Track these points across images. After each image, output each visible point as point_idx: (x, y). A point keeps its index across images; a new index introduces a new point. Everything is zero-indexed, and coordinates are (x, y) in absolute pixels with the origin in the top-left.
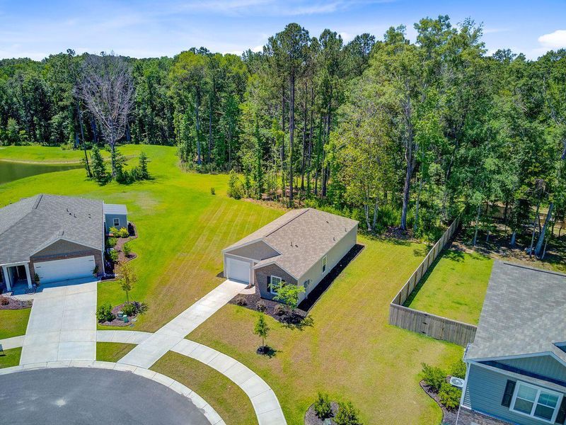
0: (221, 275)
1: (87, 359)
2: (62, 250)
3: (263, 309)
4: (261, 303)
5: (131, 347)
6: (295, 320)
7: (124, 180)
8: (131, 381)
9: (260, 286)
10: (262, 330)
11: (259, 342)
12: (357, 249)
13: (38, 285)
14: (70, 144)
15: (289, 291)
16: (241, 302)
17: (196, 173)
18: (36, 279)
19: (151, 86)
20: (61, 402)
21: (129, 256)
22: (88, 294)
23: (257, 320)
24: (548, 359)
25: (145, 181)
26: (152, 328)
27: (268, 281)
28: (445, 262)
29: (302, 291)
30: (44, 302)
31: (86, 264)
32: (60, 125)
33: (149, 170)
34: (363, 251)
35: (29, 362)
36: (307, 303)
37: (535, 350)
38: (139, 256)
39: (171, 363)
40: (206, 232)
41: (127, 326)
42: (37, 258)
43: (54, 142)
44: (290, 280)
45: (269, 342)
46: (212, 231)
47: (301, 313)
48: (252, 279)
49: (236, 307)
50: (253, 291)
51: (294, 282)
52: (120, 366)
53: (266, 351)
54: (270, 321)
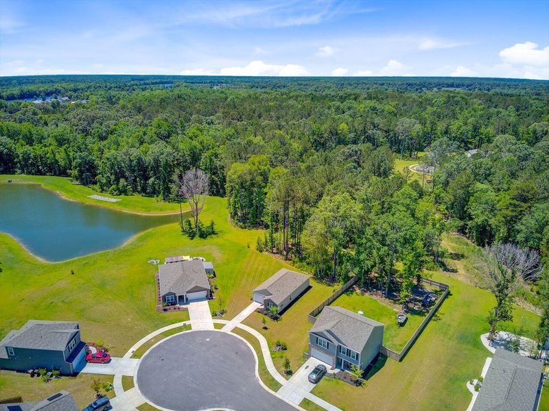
0: (252, 299)
1: (212, 328)
2: (197, 289)
3: (266, 314)
4: (265, 312)
5: (224, 325)
6: (276, 319)
7: (203, 235)
8: (225, 335)
9: (265, 306)
10: (264, 322)
11: (263, 325)
12: (310, 287)
13: (188, 302)
14: (161, 196)
15: (274, 309)
16: (259, 311)
17: (239, 229)
18: (187, 299)
19: (211, 160)
20: (208, 340)
21: (216, 289)
22: (205, 305)
23: (262, 319)
24: (322, 333)
25: (213, 236)
26: (230, 319)
27: (268, 303)
28: (344, 296)
29: (279, 309)
30: (192, 307)
31: (204, 294)
32: (153, 183)
33: (214, 229)
34: (311, 289)
35: (194, 328)
36: (281, 313)
37: (320, 331)
38: (220, 289)
39: (236, 330)
40: (246, 276)
41: (221, 318)
42: (188, 292)
43: (149, 193)
44: (275, 305)
45: (266, 325)
46: (249, 275)
47: (278, 316)
48: (263, 303)
49: (256, 313)
50: (263, 307)
51: (276, 306)
52: (222, 330)
53: (265, 328)
54: (267, 319)
